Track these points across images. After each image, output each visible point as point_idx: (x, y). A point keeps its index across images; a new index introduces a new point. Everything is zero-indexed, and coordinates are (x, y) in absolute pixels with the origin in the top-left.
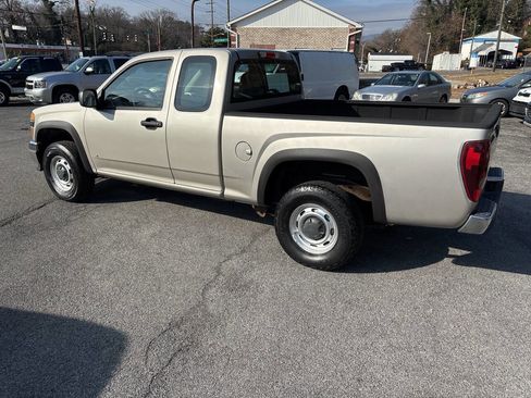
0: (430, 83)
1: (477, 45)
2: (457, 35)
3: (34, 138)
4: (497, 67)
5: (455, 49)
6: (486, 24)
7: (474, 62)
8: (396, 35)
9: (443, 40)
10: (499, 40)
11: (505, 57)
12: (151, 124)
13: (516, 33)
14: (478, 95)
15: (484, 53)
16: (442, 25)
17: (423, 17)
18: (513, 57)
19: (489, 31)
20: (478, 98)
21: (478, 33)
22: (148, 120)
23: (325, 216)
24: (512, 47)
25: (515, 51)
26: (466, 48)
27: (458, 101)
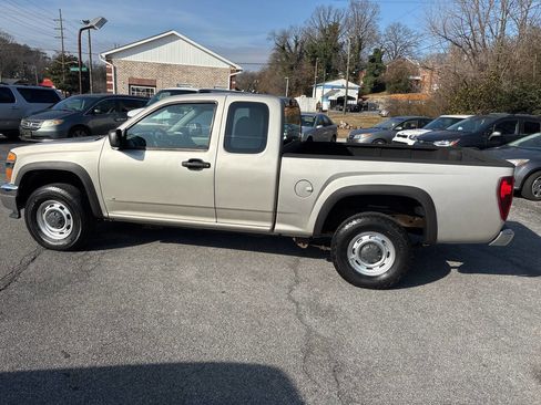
0: (324, 125)
1: (327, 90)
2: (310, 81)
3: (13, 181)
4: (346, 111)
5: (309, 94)
6: (332, 73)
7: (326, 105)
8: (253, 77)
9: (297, 84)
10: (347, 88)
11: (350, 102)
12: (195, 165)
13: (355, 81)
14: (363, 136)
15: (334, 98)
16: (296, 71)
17: (278, 63)
18: (355, 102)
19: (334, 79)
20: (362, 139)
21: (327, 80)
22: (191, 161)
23: (383, 242)
24: (354, 94)
25: (356, 97)
26: (319, 92)
27: (344, 141)
